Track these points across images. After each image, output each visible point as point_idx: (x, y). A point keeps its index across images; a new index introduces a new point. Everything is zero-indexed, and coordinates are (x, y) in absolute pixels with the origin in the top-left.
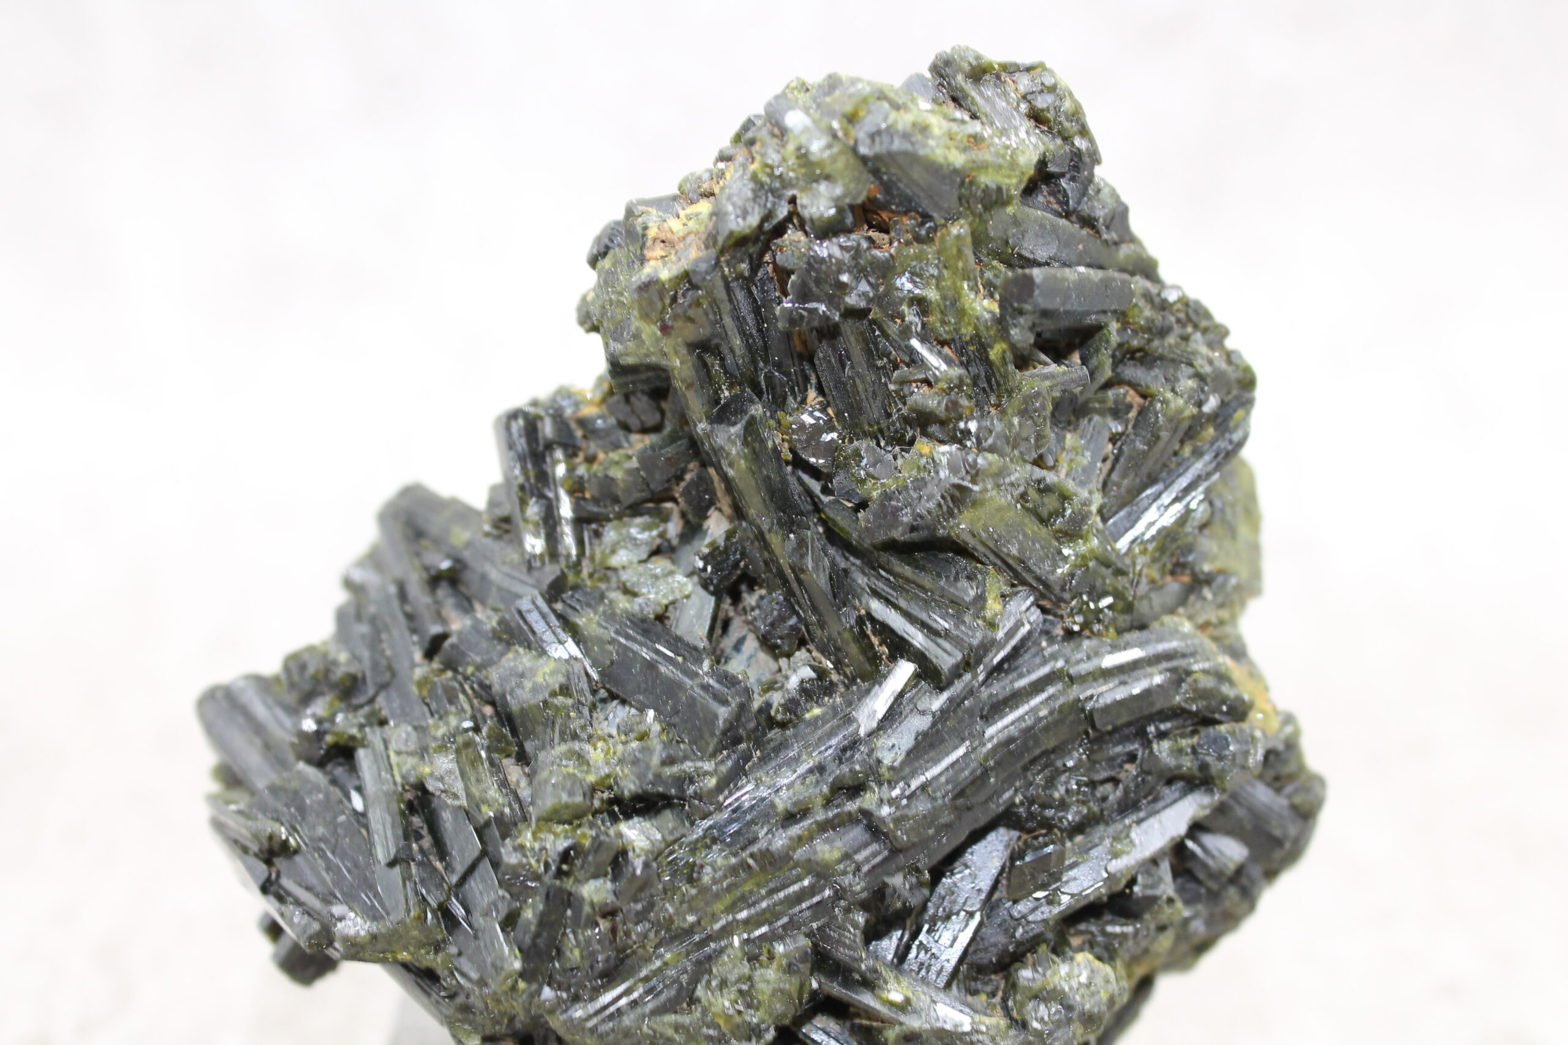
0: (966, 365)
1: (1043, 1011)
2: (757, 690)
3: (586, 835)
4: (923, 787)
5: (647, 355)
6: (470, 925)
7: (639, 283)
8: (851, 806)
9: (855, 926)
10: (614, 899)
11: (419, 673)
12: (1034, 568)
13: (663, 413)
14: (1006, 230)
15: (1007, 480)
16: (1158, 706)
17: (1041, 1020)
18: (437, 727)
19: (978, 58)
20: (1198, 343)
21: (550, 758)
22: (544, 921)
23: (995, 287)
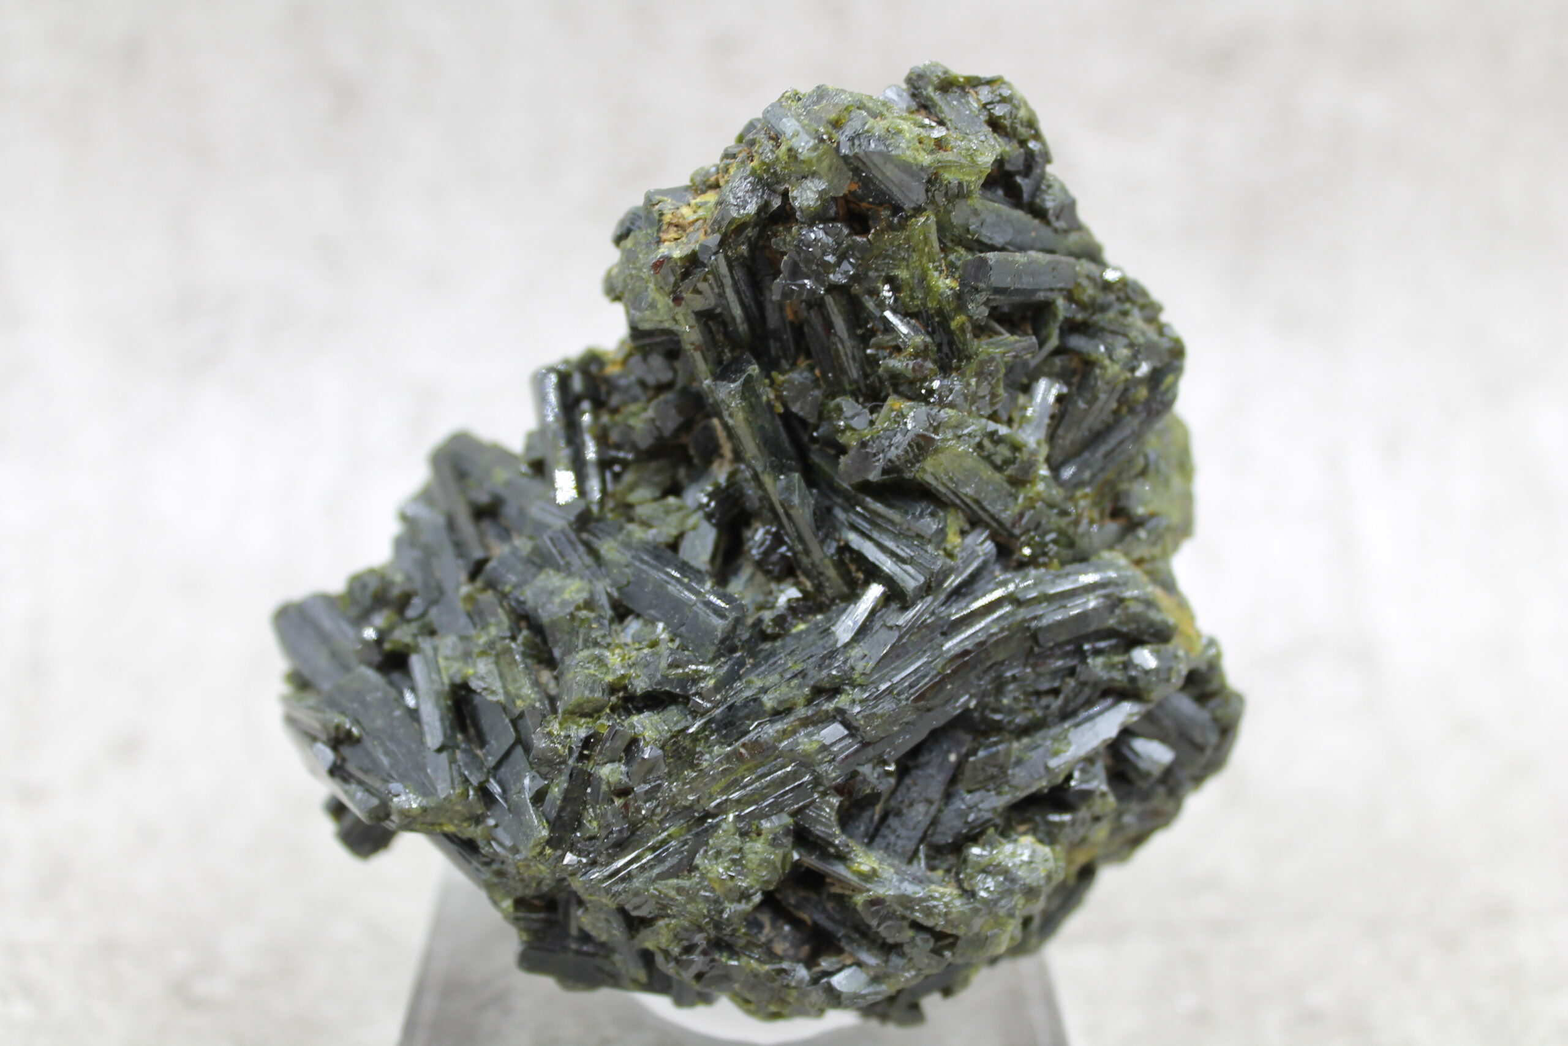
0: (931, 334)
1: (990, 883)
2: (751, 608)
3: (604, 724)
4: (889, 691)
5: (661, 322)
6: (506, 801)
7: (654, 261)
8: (829, 706)
9: (831, 806)
10: (627, 780)
11: (465, 589)
12: (989, 507)
13: (675, 371)
14: (968, 219)
15: (966, 431)
16: (1093, 627)
17: (987, 889)
18: (479, 636)
19: (945, 72)
20: (1136, 319)
21: (575, 662)
22: (567, 797)
23: (957, 268)
